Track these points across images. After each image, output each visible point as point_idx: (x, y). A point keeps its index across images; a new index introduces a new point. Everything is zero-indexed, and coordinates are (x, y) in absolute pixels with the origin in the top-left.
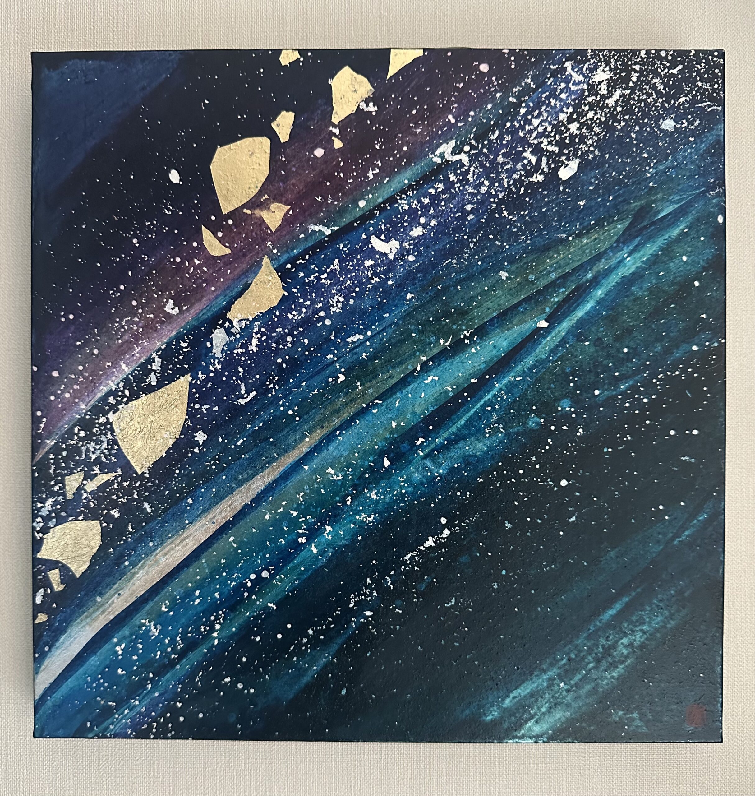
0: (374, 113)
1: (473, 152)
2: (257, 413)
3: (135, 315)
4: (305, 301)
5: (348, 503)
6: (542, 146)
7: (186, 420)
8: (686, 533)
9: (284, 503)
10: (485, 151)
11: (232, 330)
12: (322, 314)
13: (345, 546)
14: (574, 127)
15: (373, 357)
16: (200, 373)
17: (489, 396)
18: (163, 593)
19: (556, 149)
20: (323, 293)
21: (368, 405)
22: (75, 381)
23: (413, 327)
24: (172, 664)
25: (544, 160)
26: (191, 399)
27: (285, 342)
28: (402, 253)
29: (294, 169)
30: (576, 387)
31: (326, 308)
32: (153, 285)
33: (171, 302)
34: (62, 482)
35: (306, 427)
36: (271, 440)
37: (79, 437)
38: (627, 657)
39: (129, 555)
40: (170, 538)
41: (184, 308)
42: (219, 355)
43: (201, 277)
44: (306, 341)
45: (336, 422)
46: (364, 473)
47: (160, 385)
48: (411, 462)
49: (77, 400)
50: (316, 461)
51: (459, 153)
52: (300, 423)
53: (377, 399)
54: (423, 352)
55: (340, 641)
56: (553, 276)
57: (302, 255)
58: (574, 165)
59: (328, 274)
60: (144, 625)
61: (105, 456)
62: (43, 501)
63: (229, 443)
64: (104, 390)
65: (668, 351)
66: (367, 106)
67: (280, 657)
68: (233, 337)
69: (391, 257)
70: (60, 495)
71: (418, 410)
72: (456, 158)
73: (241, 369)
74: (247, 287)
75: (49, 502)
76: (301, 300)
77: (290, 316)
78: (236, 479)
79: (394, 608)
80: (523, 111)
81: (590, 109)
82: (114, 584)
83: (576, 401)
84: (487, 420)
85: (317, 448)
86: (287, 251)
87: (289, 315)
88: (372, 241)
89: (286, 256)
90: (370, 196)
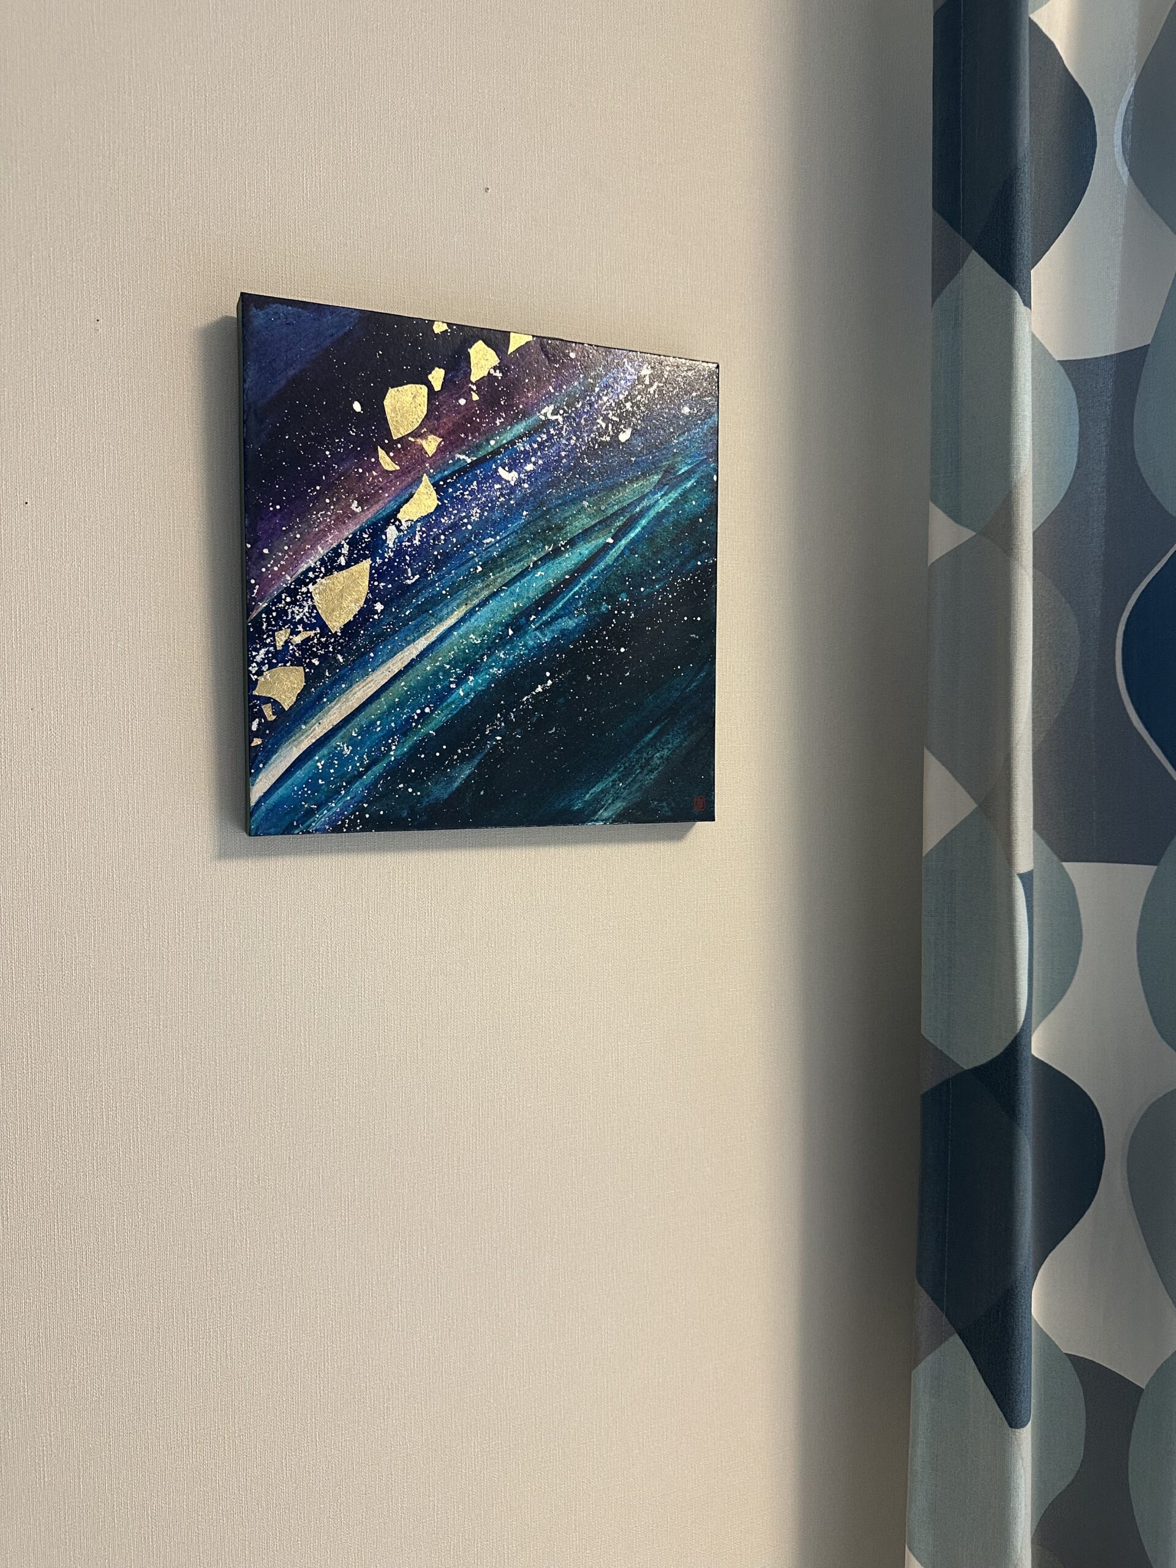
0: (500, 378)
1: (565, 415)
2: (418, 592)
3: (328, 510)
4: (453, 510)
5: (485, 660)
6: (609, 416)
7: (368, 593)
8: (693, 684)
9: (440, 659)
10: (573, 415)
11: (401, 528)
12: (466, 521)
13: (482, 691)
14: (628, 405)
15: (501, 556)
16: (378, 558)
17: (577, 588)
18: (353, 723)
19: (618, 420)
20: (466, 505)
21: (498, 590)
22: (282, 558)
23: (527, 536)
24: (360, 775)
25: (610, 425)
26: (371, 578)
27: (439, 540)
28: (520, 482)
29: (444, 412)
30: (630, 586)
31: (468, 517)
32: (342, 488)
33: (356, 502)
34: (274, 636)
35: (455, 604)
36: (430, 612)
37: (286, 602)
38: (659, 766)
39: (327, 694)
40: (357, 682)
41: (365, 508)
42: (391, 545)
43: (377, 485)
44: (454, 540)
45: (476, 601)
46: (495, 639)
47: (348, 565)
48: (526, 632)
49: (283, 573)
50: (462, 629)
51: (557, 414)
52: (452, 600)
53: (504, 586)
54: (534, 553)
55: (479, 757)
56: (616, 507)
57: (451, 476)
58: (629, 432)
59: (469, 491)
60: (339, 746)
61: (307, 618)
62: (258, 650)
63: (400, 612)
64: (304, 567)
65: (683, 564)
66: (495, 372)
67: (438, 769)
68: (402, 533)
69: (512, 483)
70: (272, 646)
71: (531, 595)
72: (554, 418)
73: (407, 558)
74: (411, 496)
75: (263, 651)
76: (451, 510)
77: (443, 521)
78: (406, 639)
79: (516, 734)
80: (597, 389)
81: (639, 394)
82: (315, 715)
83: (630, 595)
84: (576, 605)
85: (462, 620)
86: (440, 472)
87: (442, 519)
88: (499, 470)
89: (439, 476)
90: (498, 438)
